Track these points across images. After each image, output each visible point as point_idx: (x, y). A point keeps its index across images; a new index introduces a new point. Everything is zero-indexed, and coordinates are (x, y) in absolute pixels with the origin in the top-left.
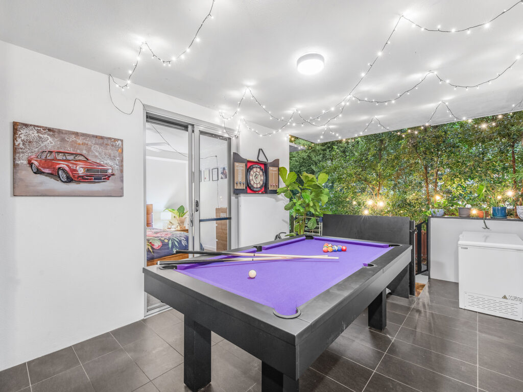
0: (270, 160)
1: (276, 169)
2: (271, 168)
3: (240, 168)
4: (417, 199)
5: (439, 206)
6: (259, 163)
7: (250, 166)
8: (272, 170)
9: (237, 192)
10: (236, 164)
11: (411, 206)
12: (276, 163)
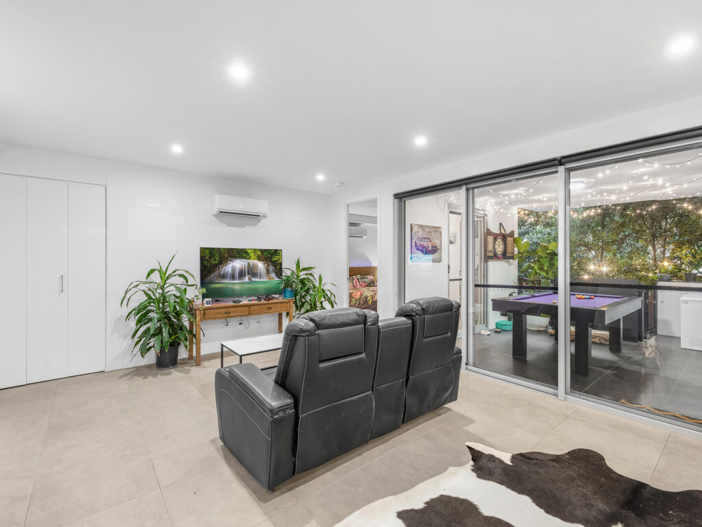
0: (508, 232)
1: (512, 239)
2: (508, 238)
3: (490, 239)
4: (644, 265)
5: (666, 272)
6: (501, 234)
7: (496, 237)
8: (509, 240)
9: (487, 258)
10: (489, 237)
11: (637, 271)
12: (512, 234)
